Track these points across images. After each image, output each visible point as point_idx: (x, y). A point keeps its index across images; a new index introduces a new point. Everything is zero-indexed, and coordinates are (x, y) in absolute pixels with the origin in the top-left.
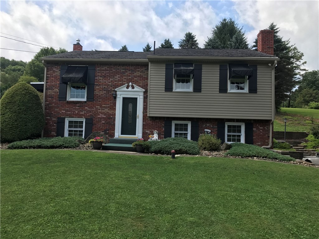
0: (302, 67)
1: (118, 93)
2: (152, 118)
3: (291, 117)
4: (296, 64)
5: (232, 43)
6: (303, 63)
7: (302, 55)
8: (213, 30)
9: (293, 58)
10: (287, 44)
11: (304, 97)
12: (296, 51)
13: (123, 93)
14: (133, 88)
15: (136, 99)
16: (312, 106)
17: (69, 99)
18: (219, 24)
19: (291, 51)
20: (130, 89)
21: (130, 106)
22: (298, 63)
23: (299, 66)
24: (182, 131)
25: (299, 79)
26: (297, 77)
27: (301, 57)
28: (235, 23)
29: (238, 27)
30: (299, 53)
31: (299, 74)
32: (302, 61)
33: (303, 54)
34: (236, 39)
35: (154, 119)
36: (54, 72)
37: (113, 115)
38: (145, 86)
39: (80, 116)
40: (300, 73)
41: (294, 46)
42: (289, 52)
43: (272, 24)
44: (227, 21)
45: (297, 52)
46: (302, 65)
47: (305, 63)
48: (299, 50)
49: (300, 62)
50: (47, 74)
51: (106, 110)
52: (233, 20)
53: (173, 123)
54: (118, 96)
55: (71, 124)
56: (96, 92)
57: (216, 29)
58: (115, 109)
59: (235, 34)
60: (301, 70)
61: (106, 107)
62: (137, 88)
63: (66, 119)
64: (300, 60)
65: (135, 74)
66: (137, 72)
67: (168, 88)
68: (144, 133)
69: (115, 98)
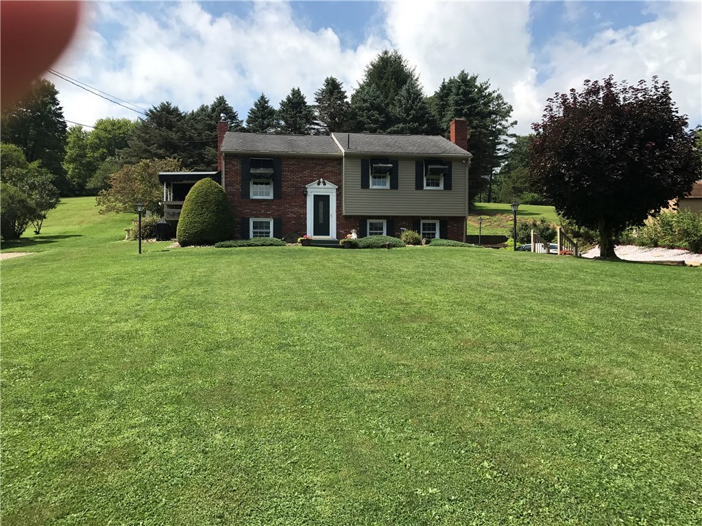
0: (510, 131)
1: (308, 190)
2: (346, 217)
3: (488, 217)
4: (500, 124)
5: (402, 99)
6: (512, 124)
7: (511, 109)
8: (367, 69)
9: (497, 115)
10: (486, 89)
11: (514, 182)
12: (500, 102)
13: (314, 190)
14: (325, 184)
15: (329, 196)
16: (527, 200)
17: (253, 197)
18: (377, 60)
19: (492, 101)
20: (322, 185)
21: (321, 204)
22: (504, 123)
23: (506, 128)
24: (377, 230)
25: (506, 151)
26: (503, 148)
27: (509, 112)
28: (404, 59)
29: (408, 67)
30: (505, 104)
31: (504, 143)
32: (511, 120)
33: (511, 107)
34: (408, 90)
35: (348, 218)
36: (234, 165)
37: (303, 214)
38: (338, 183)
39: (267, 216)
40: (506, 140)
41: (498, 92)
42: (489, 102)
43: (463, 72)
44: (389, 55)
45: (503, 103)
46: (511, 127)
47: (516, 123)
48: (505, 101)
49: (507, 121)
50: (225, 168)
51: (296, 209)
52: (399, 54)
53: (369, 221)
54: (309, 193)
55: (256, 225)
56: (284, 189)
57: (371, 67)
58: (306, 207)
59: (405, 83)
60: (507, 135)
61: (296, 206)
62: (329, 185)
63: (251, 219)
64: (506, 118)
65: (326, 169)
66: (328, 166)
67: (365, 185)
68: (338, 233)
69: (305, 195)
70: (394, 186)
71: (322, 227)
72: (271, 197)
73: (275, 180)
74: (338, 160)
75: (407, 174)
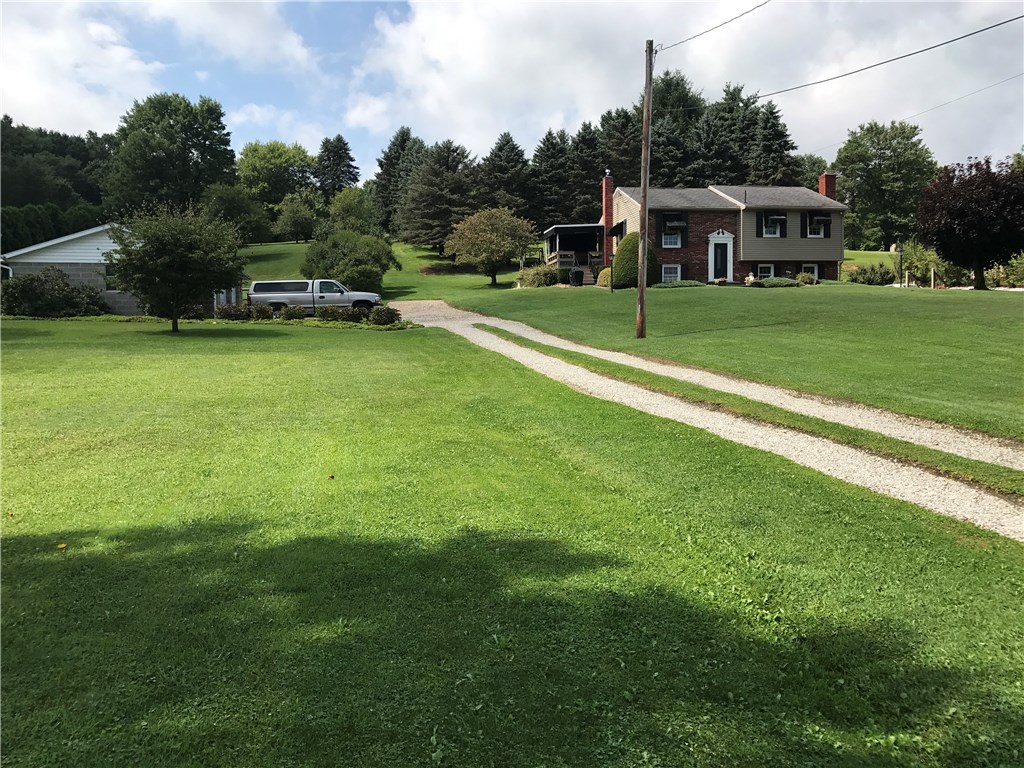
1: (710, 239)
2: (742, 262)
13: (715, 238)
14: (724, 234)
15: (727, 244)
17: (664, 246)
20: (721, 234)
21: (719, 251)
24: (767, 273)
37: (705, 260)
38: (735, 232)
39: (676, 263)
44: (671, 77)
51: (700, 256)
53: (759, 266)
54: (711, 242)
55: (667, 271)
56: (689, 239)
58: (708, 254)
61: (699, 253)
62: (727, 234)
63: (663, 265)
65: (725, 221)
66: (726, 218)
67: (759, 234)
68: (734, 276)
69: (708, 244)
70: (783, 234)
71: (721, 271)
72: (679, 246)
73: (684, 232)
74: (736, 212)
75: (794, 224)
